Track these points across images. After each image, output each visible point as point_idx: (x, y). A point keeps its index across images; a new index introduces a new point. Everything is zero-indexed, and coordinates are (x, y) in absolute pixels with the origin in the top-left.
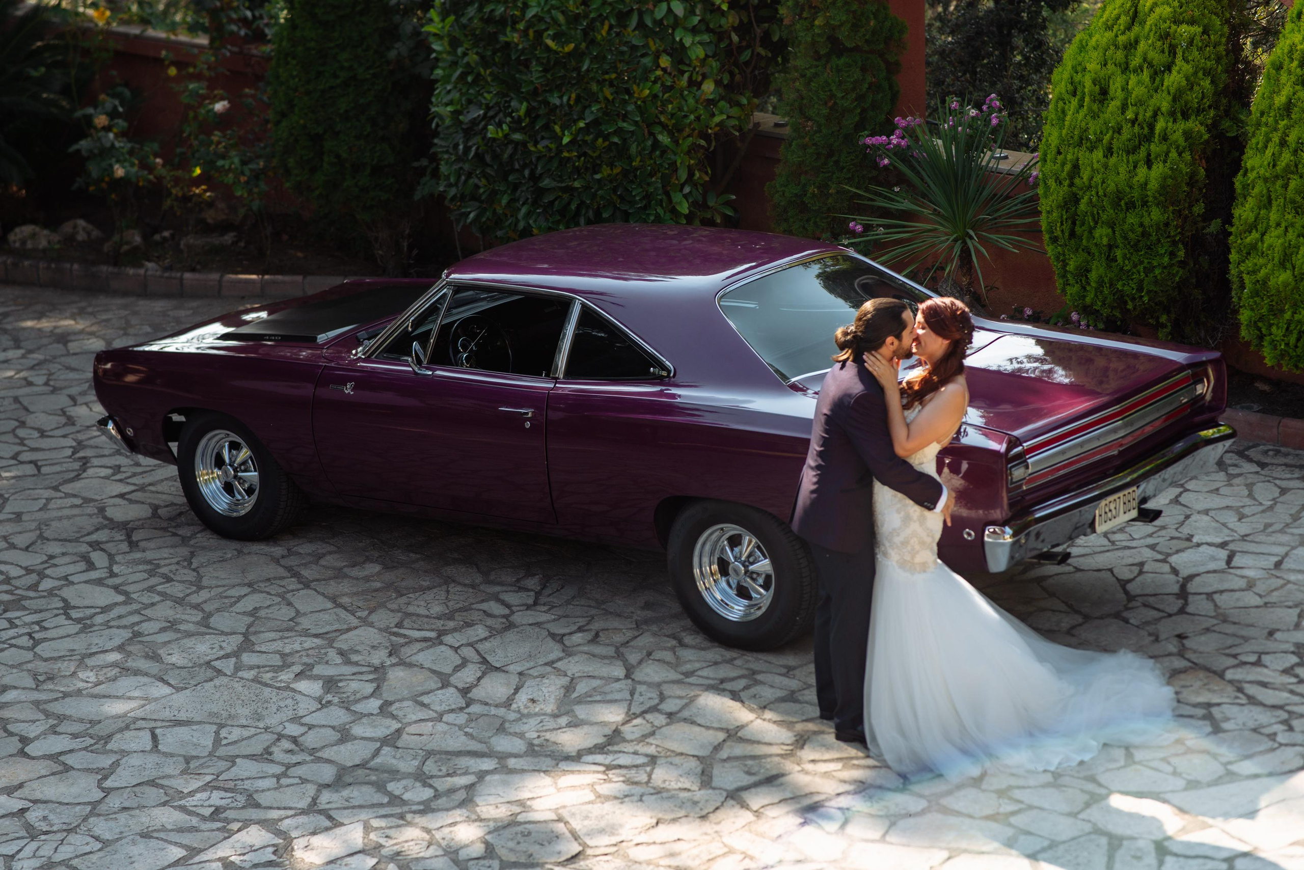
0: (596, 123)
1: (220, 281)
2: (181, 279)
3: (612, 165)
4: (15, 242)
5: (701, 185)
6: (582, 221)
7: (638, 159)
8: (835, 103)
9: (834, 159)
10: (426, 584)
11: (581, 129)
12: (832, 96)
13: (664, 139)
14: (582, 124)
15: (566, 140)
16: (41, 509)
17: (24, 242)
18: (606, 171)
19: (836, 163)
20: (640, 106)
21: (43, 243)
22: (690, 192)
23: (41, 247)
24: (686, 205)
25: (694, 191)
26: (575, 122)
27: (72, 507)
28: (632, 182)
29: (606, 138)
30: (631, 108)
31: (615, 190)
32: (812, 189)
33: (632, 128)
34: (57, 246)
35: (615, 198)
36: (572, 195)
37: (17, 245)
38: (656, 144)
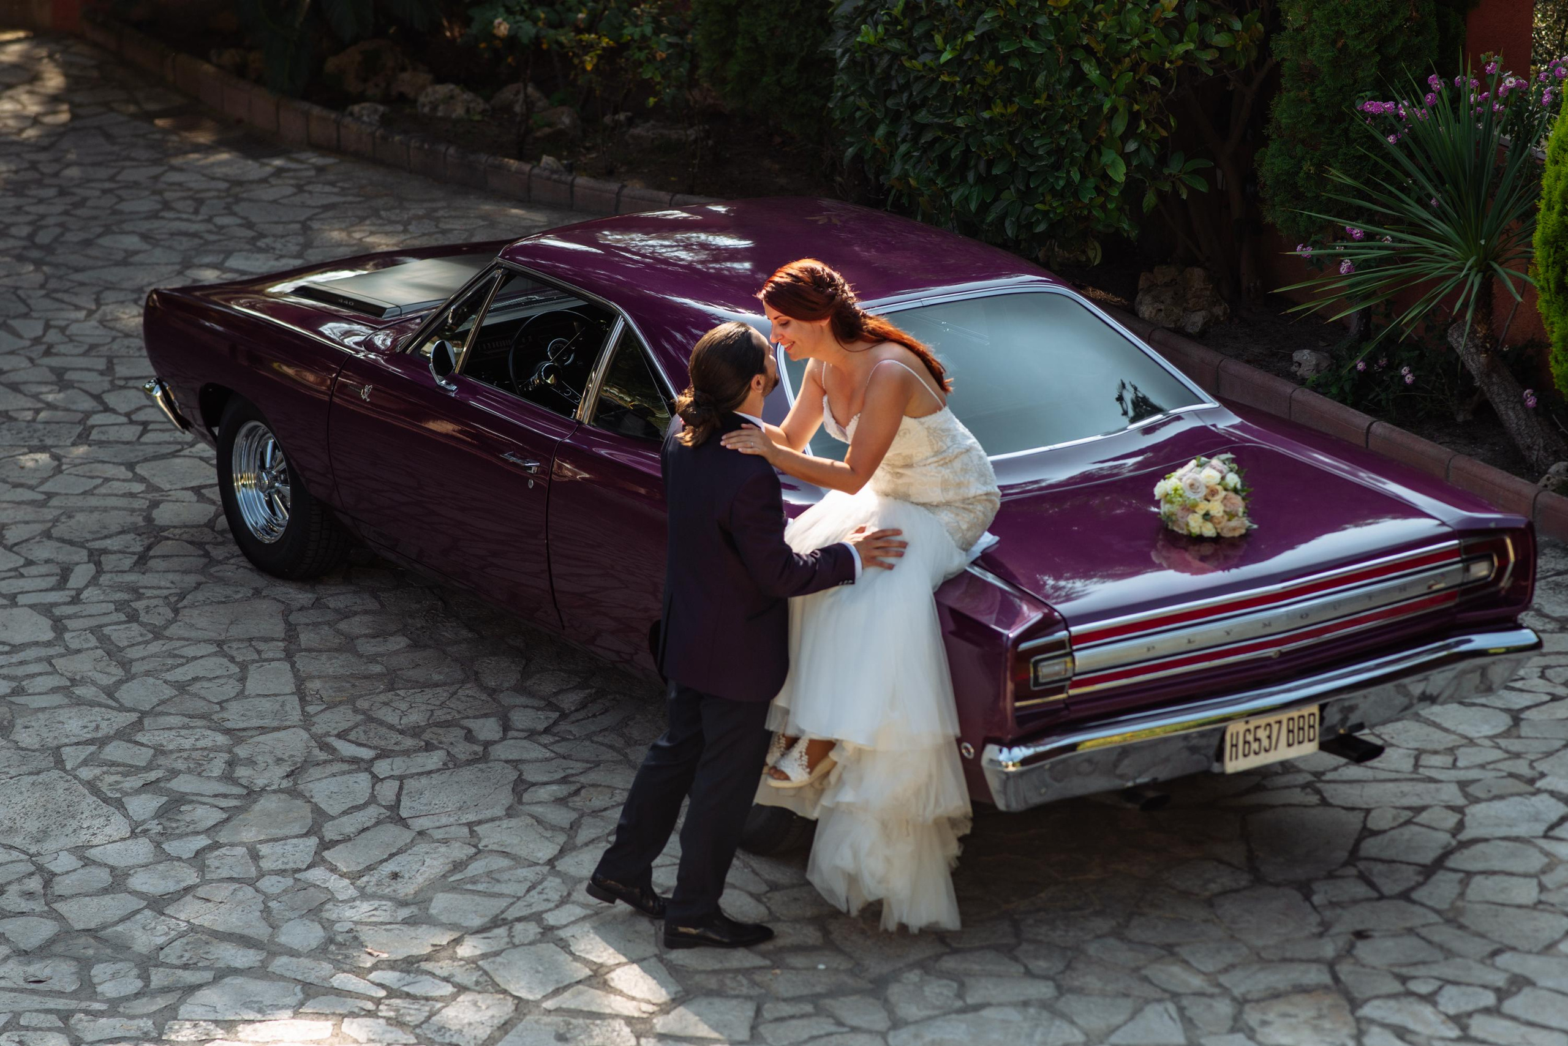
0: (988, 38)
1: (618, 194)
2: (572, 185)
3: (1008, 101)
4: (424, 105)
5: (1157, 141)
6: (971, 177)
7: (1044, 96)
8: (1345, 45)
9: (1344, 126)
10: (436, 677)
11: (969, 43)
12: (1340, 34)
13: (1092, 72)
14: (970, 37)
15: (946, 56)
16: (85, 493)
17: (434, 108)
18: (998, 109)
19: (1346, 131)
20: (1057, 19)
21: (459, 111)
22: (1137, 151)
23: (454, 116)
24: (1123, 169)
25: (1144, 150)
26: (965, 32)
27: (124, 495)
28: (1035, 127)
29: (1003, 60)
30: (1042, 20)
31: (1012, 135)
32: (1308, 167)
33: (1040, 51)
34: (477, 118)
35: (1009, 148)
36: (957, 137)
37: (426, 110)
38: (1079, 77)
